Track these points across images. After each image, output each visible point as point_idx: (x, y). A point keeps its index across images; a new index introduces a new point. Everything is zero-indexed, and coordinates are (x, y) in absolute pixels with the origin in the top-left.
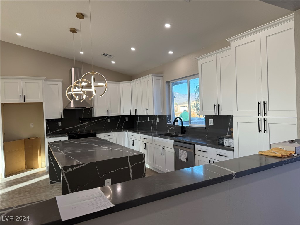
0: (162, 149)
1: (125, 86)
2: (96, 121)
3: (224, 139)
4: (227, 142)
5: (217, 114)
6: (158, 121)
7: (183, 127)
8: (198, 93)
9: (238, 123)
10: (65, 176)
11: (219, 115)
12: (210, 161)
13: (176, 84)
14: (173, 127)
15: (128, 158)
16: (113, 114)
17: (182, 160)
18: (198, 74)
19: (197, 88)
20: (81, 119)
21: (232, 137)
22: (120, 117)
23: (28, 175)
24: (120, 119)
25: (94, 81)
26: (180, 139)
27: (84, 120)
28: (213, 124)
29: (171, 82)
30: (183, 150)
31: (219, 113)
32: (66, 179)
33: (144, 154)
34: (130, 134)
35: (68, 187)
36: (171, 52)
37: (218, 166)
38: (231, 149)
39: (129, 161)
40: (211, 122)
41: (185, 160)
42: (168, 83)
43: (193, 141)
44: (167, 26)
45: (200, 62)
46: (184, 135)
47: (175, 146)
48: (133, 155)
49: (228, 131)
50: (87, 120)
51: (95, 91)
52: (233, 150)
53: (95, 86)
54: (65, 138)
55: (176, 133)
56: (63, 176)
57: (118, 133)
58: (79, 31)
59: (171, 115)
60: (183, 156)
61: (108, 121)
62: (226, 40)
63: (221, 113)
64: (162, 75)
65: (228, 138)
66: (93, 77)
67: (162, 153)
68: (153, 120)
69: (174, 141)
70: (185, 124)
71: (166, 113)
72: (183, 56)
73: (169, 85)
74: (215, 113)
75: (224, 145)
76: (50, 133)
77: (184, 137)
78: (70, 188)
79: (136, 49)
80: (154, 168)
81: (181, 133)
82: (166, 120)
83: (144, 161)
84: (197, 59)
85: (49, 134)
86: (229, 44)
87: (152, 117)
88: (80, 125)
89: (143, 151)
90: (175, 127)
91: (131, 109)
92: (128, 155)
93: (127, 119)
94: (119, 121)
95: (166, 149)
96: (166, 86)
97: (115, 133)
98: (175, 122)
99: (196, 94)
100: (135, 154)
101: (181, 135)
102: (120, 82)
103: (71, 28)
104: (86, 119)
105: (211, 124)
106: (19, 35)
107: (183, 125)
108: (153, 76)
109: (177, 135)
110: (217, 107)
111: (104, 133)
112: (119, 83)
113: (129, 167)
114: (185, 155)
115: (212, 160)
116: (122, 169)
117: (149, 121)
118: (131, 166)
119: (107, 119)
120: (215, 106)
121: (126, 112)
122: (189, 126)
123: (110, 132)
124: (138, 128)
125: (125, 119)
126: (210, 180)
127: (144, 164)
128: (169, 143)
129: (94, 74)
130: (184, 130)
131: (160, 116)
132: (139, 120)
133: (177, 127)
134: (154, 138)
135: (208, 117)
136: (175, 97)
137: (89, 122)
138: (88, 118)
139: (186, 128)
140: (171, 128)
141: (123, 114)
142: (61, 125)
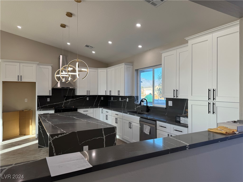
0: (130, 123)
1: (102, 71)
2: (77, 98)
3: (181, 117)
4: (183, 120)
5: (175, 98)
6: (128, 101)
7: (147, 106)
8: (161, 80)
9: (192, 105)
10: (52, 142)
11: (177, 98)
12: (168, 135)
13: (143, 72)
14: (140, 106)
15: (103, 130)
16: (91, 94)
17: (146, 133)
18: (161, 64)
19: (160, 75)
21: (187, 117)
22: (97, 96)
23: (21, 140)
24: (97, 98)
25: (78, 67)
26: (145, 116)
27: (68, 98)
28: (172, 105)
29: (139, 70)
30: (147, 125)
31: (177, 97)
32: (52, 145)
33: (116, 127)
34: (105, 110)
35: (54, 151)
36: (140, 46)
37: (175, 139)
38: (186, 126)
39: (103, 132)
40: (170, 103)
41: (148, 134)
42: (137, 70)
43: (155, 118)
44: (138, 25)
45: (163, 55)
46: (148, 113)
47: (141, 122)
48: (107, 127)
49: (184, 111)
51: (79, 75)
52: (187, 127)
53: (79, 71)
54: (52, 112)
55: (142, 111)
56: (50, 141)
57: (95, 109)
58: (67, 26)
59: (138, 96)
60: (147, 130)
61: (88, 99)
62: (185, 39)
63: (179, 96)
64: (132, 64)
65: (184, 117)
66: (77, 63)
67: (130, 127)
69: (140, 117)
70: (149, 104)
71: (135, 95)
72: (150, 50)
73: (138, 73)
74: (174, 97)
75: (180, 123)
76: (40, 107)
77: (148, 115)
78: (55, 152)
79: (112, 43)
80: (123, 138)
81: (146, 112)
82: (134, 101)
83: (115, 133)
84: (161, 53)
86: (187, 42)
87: (123, 97)
88: (64, 102)
89: (114, 125)
90: (141, 106)
91: (106, 90)
92: (103, 128)
93: (102, 98)
95: (133, 124)
96: (135, 73)
97: (92, 109)
98: (142, 103)
99: (159, 80)
100: (108, 126)
101: (146, 113)
102: (98, 68)
103: (61, 24)
104: (70, 97)
105: (170, 105)
106: (19, 27)
108: (125, 64)
109: (142, 112)
110: (176, 92)
111: (83, 108)
112: (98, 69)
113: (103, 137)
114: (148, 129)
115: (170, 134)
116: (97, 138)
117: (120, 100)
118: (105, 136)
119: (86, 97)
120: (174, 91)
121: (102, 93)
122: (152, 106)
123: (89, 108)
124: (111, 106)
126: (168, 150)
127: (115, 135)
128: (136, 119)
129: (79, 62)
130: (148, 109)
131: (130, 97)
132: (112, 100)
134: (124, 114)
135: (168, 100)
136: (142, 82)
137: (72, 99)
138: (71, 96)
139: (150, 107)
140: (138, 107)
141: (99, 94)
142: (49, 101)
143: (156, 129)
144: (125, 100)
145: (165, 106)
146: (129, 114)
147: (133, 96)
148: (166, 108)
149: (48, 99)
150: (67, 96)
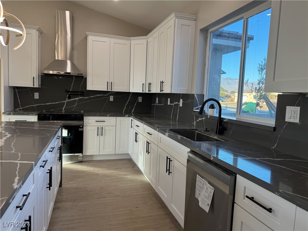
0: (169, 161)
1: (138, 43)
2: (91, 97)
6: (181, 105)
7: (220, 120)
8: (264, 71)
14: (204, 118)
16: (116, 89)
17: (201, 204)
19: (263, 64)
20: (69, 92)
22: (131, 95)
24: (130, 98)
27: (74, 94)
28: (298, 121)
29: (210, 30)
30: (206, 180)
40: (293, 114)
41: (207, 209)
42: (205, 30)
46: (221, 137)
50: (79, 95)
54: (33, 118)
55: (207, 130)
57: (119, 119)
59: (204, 95)
60: (204, 194)
61: (111, 99)
64: (195, 17)
67: (168, 169)
68: (175, 103)
70: (225, 114)
71: (195, 91)
73: (207, 38)
76: (21, 108)
81: (216, 133)
82: (193, 105)
85: (19, 110)
87: (174, 97)
88: (66, 101)
90: (207, 118)
91: (144, 83)
93: (140, 99)
94: (128, 101)
95: (174, 163)
96: (199, 38)
97: (114, 118)
99: (260, 73)
101: (216, 137)
102: (131, 38)
104: (77, 93)
105: (292, 120)
107: (222, 116)
108: (176, 17)
109: (206, 134)
111: (96, 116)
112: (130, 40)
114: (207, 195)
117: (169, 104)
119: (109, 96)
121: (136, 88)
122: (235, 119)
123: (106, 116)
124: (155, 114)
125: (137, 98)
130: (222, 127)
131: (186, 97)
132: (157, 102)
133: (209, 118)
135: (284, 101)
137: (81, 98)
138: (80, 92)
139: (227, 123)
140: (200, 119)
141: (132, 90)
142: (38, 98)
143: (234, 202)
144: (176, 103)
145: (272, 122)
146: (168, 136)
147: (192, 93)
148: (275, 128)
149: (35, 93)
150: (71, 92)
